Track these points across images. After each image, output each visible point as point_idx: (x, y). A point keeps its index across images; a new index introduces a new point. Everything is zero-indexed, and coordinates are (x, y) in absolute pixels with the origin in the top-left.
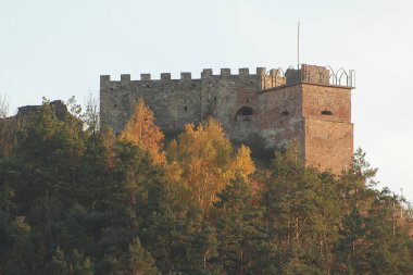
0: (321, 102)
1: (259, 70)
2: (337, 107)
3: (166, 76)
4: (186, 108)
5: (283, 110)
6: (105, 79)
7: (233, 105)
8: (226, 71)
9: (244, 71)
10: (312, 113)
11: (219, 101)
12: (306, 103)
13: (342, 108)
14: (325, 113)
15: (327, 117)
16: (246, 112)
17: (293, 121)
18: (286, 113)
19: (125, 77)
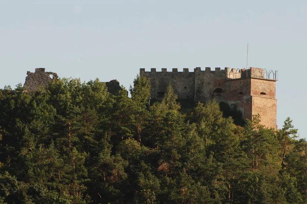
0: (260, 88)
1: (226, 68)
2: (268, 91)
3: (175, 70)
4: (185, 88)
5: (240, 91)
6: (142, 70)
7: (212, 87)
8: (208, 69)
9: (218, 69)
10: (256, 93)
11: (204, 85)
12: (253, 88)
13: (271, 91)
14: (263, 93)
15: (264, 96)
16: (219, 91)
17: (245, 97)
18: (241, 93)
19: (153, 70)
